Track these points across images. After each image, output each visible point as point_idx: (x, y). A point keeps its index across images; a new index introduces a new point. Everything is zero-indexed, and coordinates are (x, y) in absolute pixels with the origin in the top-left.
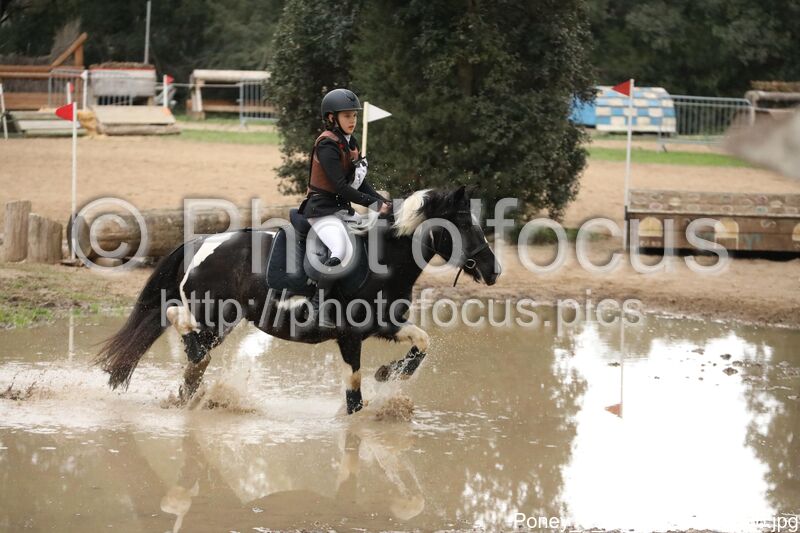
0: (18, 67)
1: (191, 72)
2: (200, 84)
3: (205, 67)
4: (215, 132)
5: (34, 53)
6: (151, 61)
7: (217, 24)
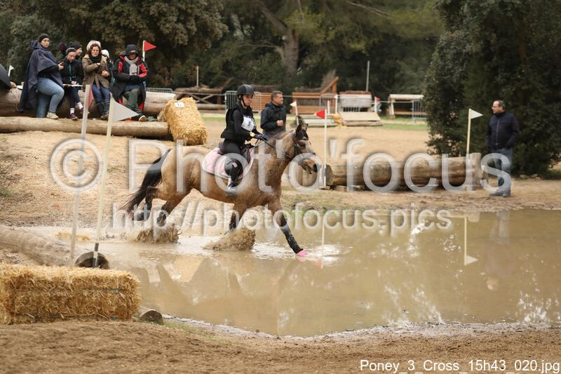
0: (305, 94)
1: (388, 95)
2: (393, 101)
3: (396, 93)
4: (400, 125)
5: (313, 86)
6: (369, 90)
7: (402, 72)
